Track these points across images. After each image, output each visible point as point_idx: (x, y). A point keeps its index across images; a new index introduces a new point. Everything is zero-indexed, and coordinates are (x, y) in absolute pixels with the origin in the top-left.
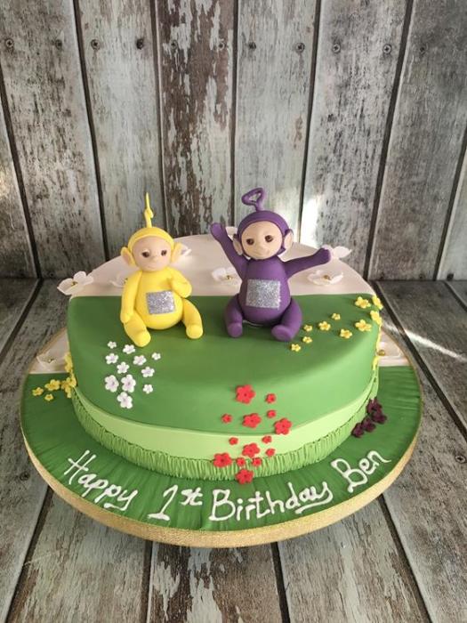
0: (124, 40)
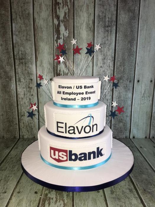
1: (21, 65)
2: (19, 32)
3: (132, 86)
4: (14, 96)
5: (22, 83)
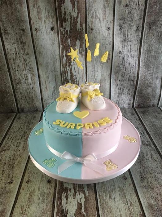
0: (47, 28)
5: (10, 36)
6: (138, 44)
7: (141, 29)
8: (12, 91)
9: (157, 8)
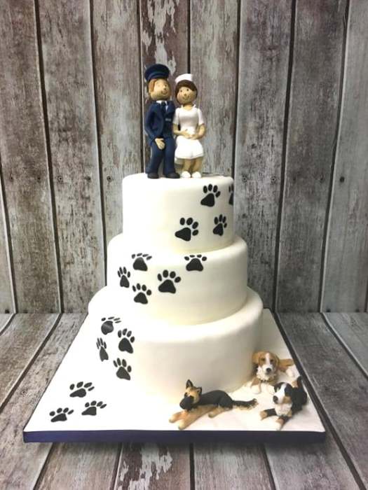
1: (64, 144)
2: (58, 65)
3: (327, 191)
4: (49, 218)
5: (66, 188)
6: (276, 205)
7: (279, 181)
8: (55, 276)
9: (304, 151)
